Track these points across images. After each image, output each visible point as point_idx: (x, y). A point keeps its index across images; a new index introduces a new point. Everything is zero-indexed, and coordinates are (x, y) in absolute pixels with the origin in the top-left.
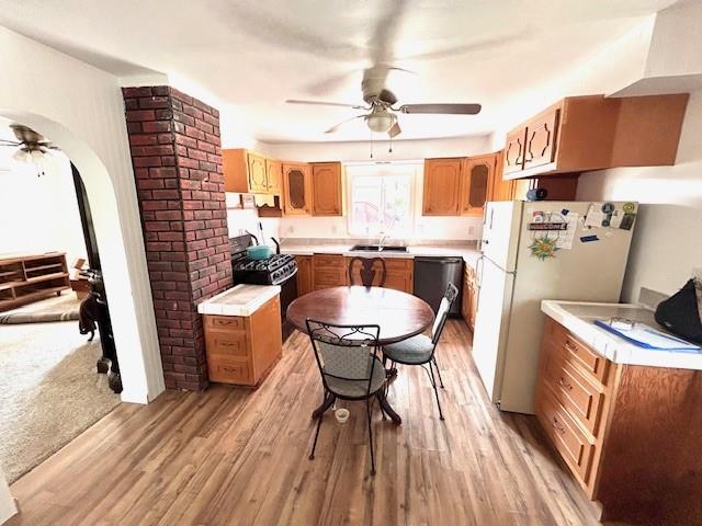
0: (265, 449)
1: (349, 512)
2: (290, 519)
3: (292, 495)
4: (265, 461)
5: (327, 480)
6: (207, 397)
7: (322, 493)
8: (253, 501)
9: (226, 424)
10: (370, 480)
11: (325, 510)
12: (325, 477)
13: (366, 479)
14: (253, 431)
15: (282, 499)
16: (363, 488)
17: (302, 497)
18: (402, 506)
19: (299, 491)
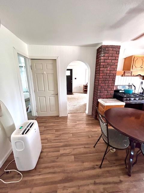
0: (90, 136)
1: (85, 162)
2: (78, 148)
3: (83, 146)
4: (88, 138)
5: (90, 153)
6: (95, 120)
7: (87, 153)
8: (79, 140)
9: (91, 127)
10: (97, 167)
11: (83, 155)
12: (91, 152)
13: (97, 165)
14: (93, 132)
15: (82, 145)
16: (94, 165)
17: (84, 149)
18: (95, 181)
19: (85, 147)
